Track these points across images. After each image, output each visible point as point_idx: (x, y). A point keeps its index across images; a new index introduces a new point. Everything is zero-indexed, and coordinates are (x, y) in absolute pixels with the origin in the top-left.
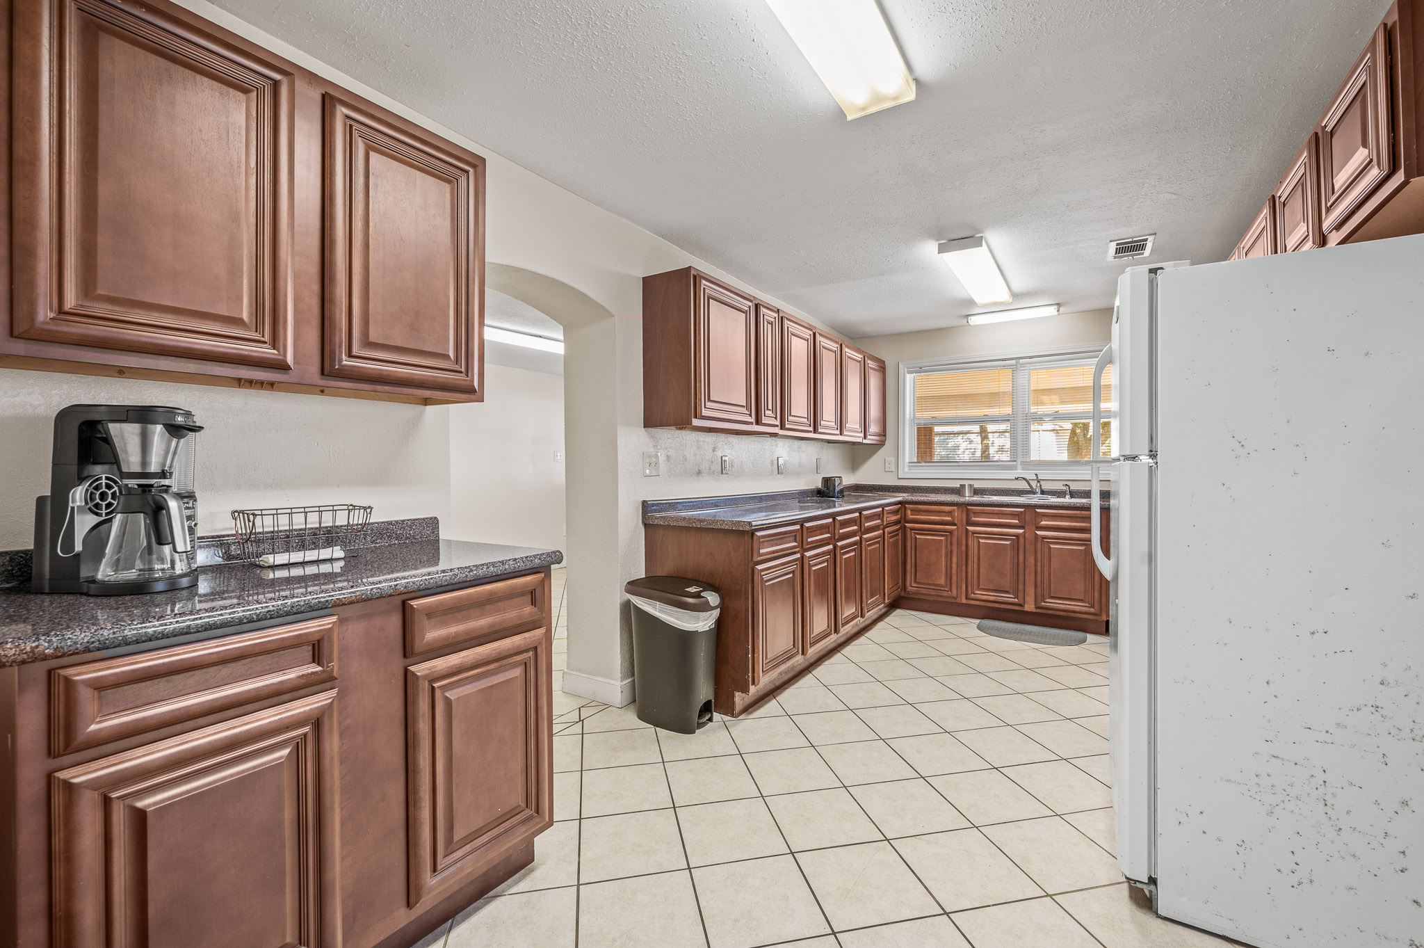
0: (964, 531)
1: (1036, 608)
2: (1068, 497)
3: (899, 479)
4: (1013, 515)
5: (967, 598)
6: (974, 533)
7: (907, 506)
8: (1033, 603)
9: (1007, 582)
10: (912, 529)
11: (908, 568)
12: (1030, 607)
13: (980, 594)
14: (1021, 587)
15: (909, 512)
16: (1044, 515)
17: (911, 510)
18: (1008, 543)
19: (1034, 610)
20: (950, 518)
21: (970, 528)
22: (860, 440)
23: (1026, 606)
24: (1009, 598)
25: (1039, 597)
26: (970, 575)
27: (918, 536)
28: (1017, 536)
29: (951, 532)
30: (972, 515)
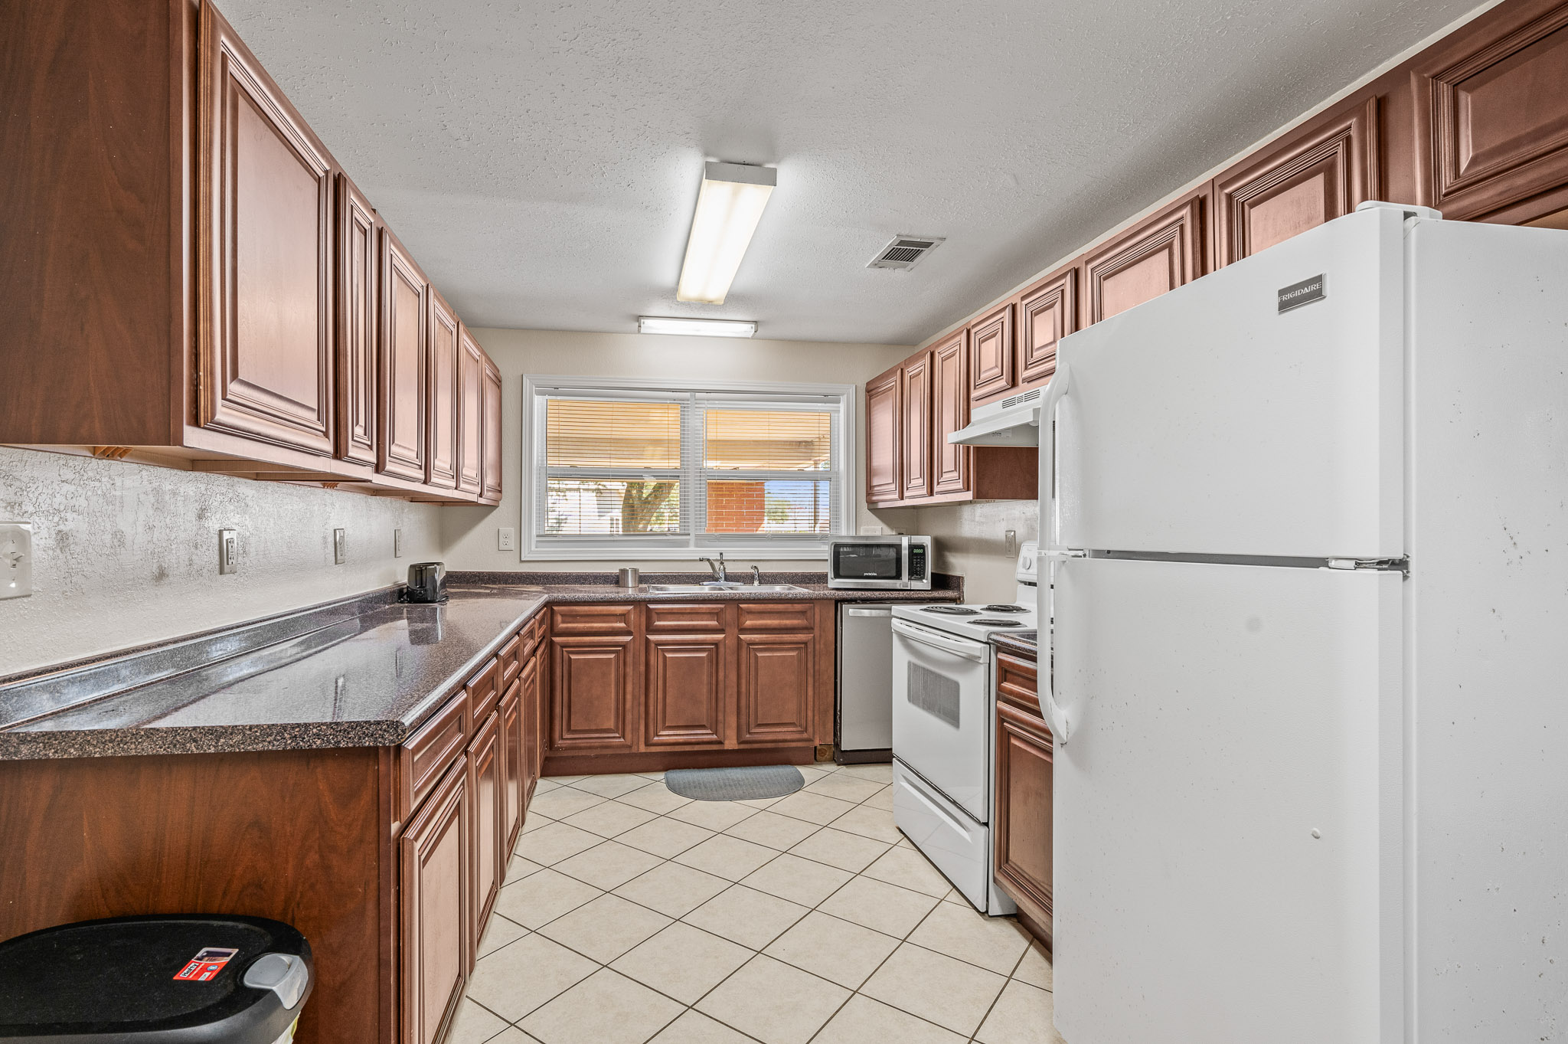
0: (643, 643)
1: (740, 743)
2: (756, 583)
3: (521, 561)
4: (711, 614)
5: (647, 744)
6: (658, 644)
7: (555, 608)
8: (735, 737)
9: (703, 712)
10: (564, 646)
11: (558, 710)
12: (731, 744)
13: (667, 736)
14: (721, 717)
15: (559, 618)
16: (750, 612)
17: (562, 615)
18: (704, 655)
19: (736, 747)
20: (623, 625)
21: (652, 637)
22: (473, 498)
23: (726, 742)
24: (705, 735)
25: (744, 727)
26: (651, 709)
27: (573, 657)
28: (716, 644)
29: (624, 646)
30: (655, 616)
